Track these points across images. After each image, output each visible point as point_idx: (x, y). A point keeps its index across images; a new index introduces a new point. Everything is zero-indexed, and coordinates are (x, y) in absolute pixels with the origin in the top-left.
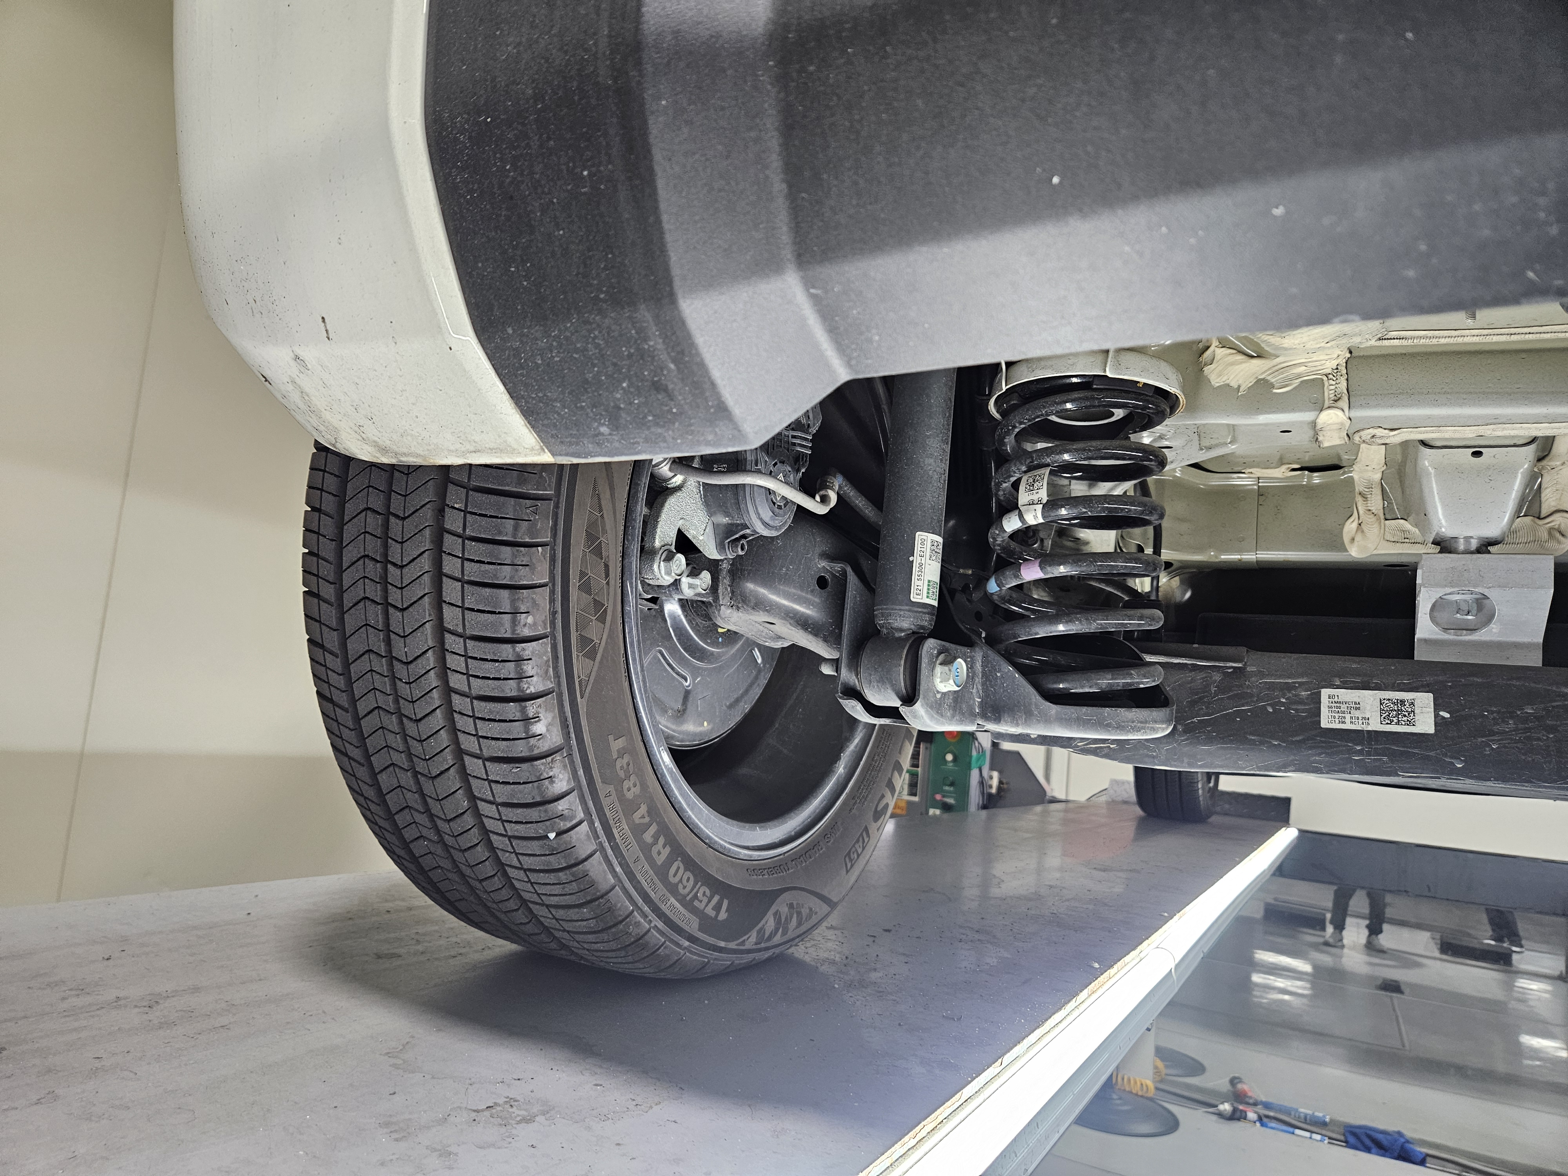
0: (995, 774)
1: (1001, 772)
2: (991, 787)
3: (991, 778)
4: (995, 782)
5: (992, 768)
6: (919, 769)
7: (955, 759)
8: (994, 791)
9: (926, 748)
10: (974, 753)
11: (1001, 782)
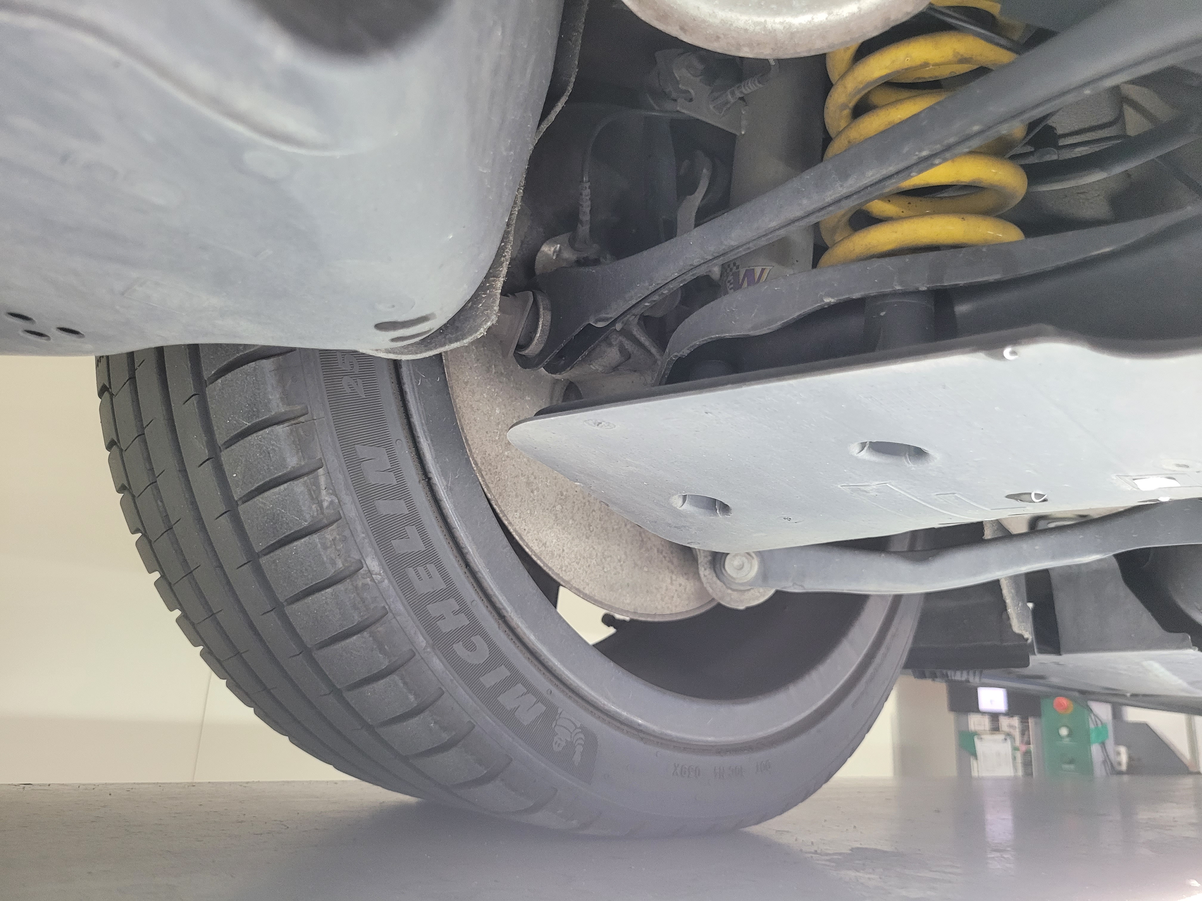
0: (1123, 750)
1: (1129, 747)
2: (1120, 764)
3: (1119, 754)
4: (1124, 758)
5: (1118, 743)
6: (1032, 746)
7: (1069, 735)
8: (1124, 767)
9: (1036, 724)
10: (1092, 726)
11: (1130, 758)
